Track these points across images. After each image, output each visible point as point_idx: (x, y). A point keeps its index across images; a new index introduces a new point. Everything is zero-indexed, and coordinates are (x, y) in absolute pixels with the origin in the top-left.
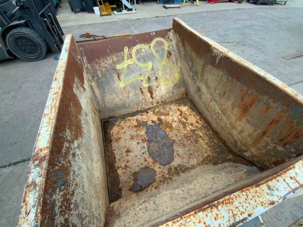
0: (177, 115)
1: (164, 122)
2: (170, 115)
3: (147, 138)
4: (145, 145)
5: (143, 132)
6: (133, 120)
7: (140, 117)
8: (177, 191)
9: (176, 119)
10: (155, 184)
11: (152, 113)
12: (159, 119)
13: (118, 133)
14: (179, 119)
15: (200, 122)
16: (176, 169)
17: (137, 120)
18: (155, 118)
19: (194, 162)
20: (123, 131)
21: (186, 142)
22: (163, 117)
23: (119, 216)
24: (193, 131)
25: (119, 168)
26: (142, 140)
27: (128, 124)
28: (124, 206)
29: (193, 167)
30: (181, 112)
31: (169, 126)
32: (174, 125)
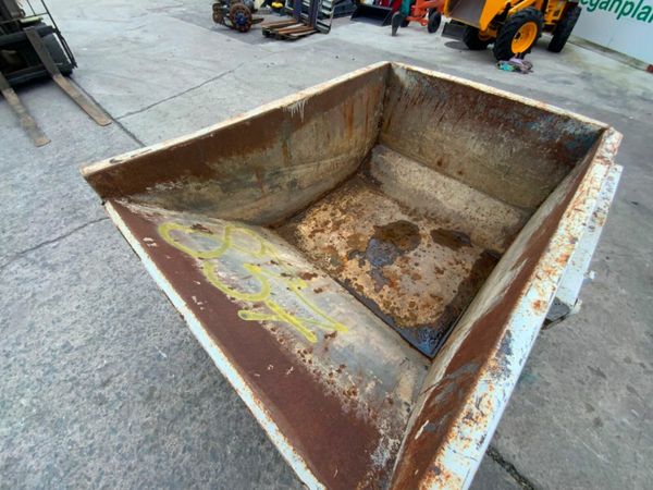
0: (324, 236)
1: (350, 249)
2: (331, 244)
3: (398, 258)
4: (411, 254)
5: (394, 267)
6: (382, 296)
7: (366, 290)
8: (439, 197)
9: (335, 235)
10: (444, 227)
11: (343, 274)
12: (350, 256)
13: (428, 305)
14: (332, 231)
15: (323, 207)
16: (410, 215)
17: (376, 291)
19: (388, 203)
20: (416, 300)
22: (343, 253)
24: (344, 212)
25: (467, 270)
26: (407, 262)
27: (397, 299)
29: (396, 201)
30: (314, 232)
31: (354, 240)
32: (349, 235)
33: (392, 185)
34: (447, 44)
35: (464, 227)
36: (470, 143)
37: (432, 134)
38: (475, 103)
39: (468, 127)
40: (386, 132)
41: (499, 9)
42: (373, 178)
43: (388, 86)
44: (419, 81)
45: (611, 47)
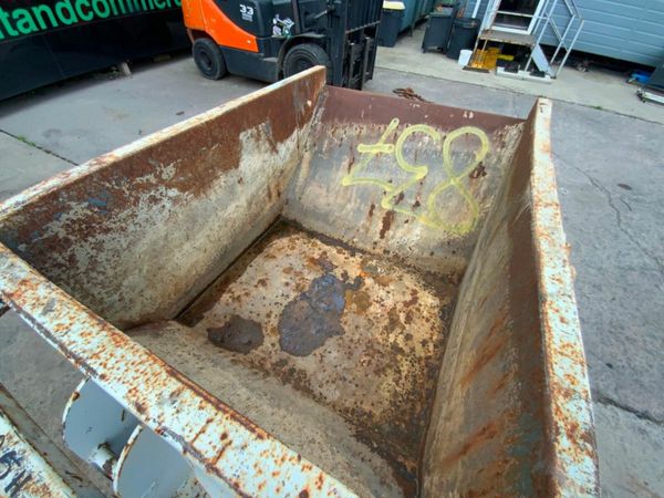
0: (399, 298)
1: (363, 289)
2: (386, 288)
3: (307, 289)
4: (293, 295)
5: (310, 276)
6: (320, 249)
7: (335, 251)
8: (243, 391)
9: (389, 303)
10: (241, 356)
12: (359, 281)
13: (279, 250)
14: (395, 308)
17: (325, 253)
18: (354, 272)
19: (333, 394)
20: (289, 252)
21: (359, 352)
22: (369, 281)
23: (157, 336)
25: (230, 291)
26: (298, 285)
27: (307, 249)
28: (177, 335)
30: (415, 300)
31: (364, 303)
32: (372, 309)
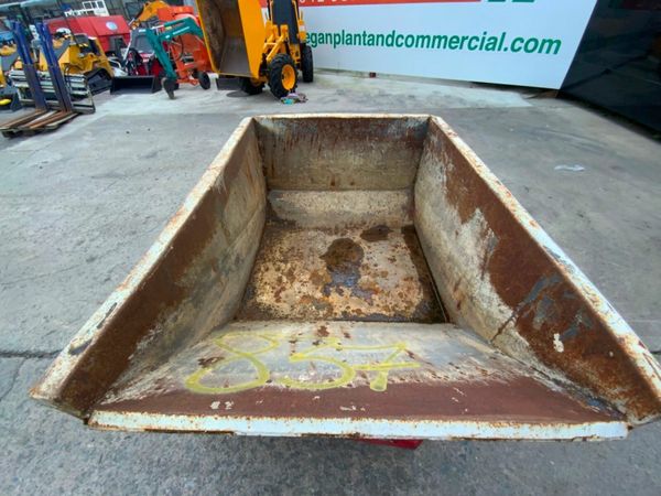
0: (289, 292)
1: (320, 287)
2: (302, 295)
3: (360, 269)
4: (365, 261)
5: (364, 278)
6: (378, 306)
7: (363, 309)
8: (347, 209)
9: (297, 285)
10: (364, 228)
11: (335, 311)
12: (327, 293)
13: (409, 289)
14: (292, 283)
15: (262, 269)
16: (336, 233)
17: (371, 304)
18: (334, 298)
19: (312, 233)
20: (399, 290)
22: (319, 295)
23: (404, 208)
24: (285, 261)
25: (405, 248)
26: (368, 268)
27: (389, 299)
28: (398, 216)
29: (317, 229)
30: (277, 295)
31: (315, 278)
32: (308, 276)
33: (304, 218)
34: (228, 95)
35: (377, 220)
36: (351, 159)
37: (316, 164)
38: (341, 128)
39: (344, 147)
40: (273, 178)
41: (260, 61)
42: (283, 221)
43: (258, 138)
44: (287, 125)
45: (341, 68)
